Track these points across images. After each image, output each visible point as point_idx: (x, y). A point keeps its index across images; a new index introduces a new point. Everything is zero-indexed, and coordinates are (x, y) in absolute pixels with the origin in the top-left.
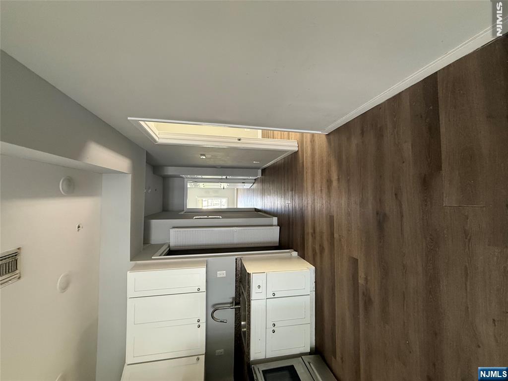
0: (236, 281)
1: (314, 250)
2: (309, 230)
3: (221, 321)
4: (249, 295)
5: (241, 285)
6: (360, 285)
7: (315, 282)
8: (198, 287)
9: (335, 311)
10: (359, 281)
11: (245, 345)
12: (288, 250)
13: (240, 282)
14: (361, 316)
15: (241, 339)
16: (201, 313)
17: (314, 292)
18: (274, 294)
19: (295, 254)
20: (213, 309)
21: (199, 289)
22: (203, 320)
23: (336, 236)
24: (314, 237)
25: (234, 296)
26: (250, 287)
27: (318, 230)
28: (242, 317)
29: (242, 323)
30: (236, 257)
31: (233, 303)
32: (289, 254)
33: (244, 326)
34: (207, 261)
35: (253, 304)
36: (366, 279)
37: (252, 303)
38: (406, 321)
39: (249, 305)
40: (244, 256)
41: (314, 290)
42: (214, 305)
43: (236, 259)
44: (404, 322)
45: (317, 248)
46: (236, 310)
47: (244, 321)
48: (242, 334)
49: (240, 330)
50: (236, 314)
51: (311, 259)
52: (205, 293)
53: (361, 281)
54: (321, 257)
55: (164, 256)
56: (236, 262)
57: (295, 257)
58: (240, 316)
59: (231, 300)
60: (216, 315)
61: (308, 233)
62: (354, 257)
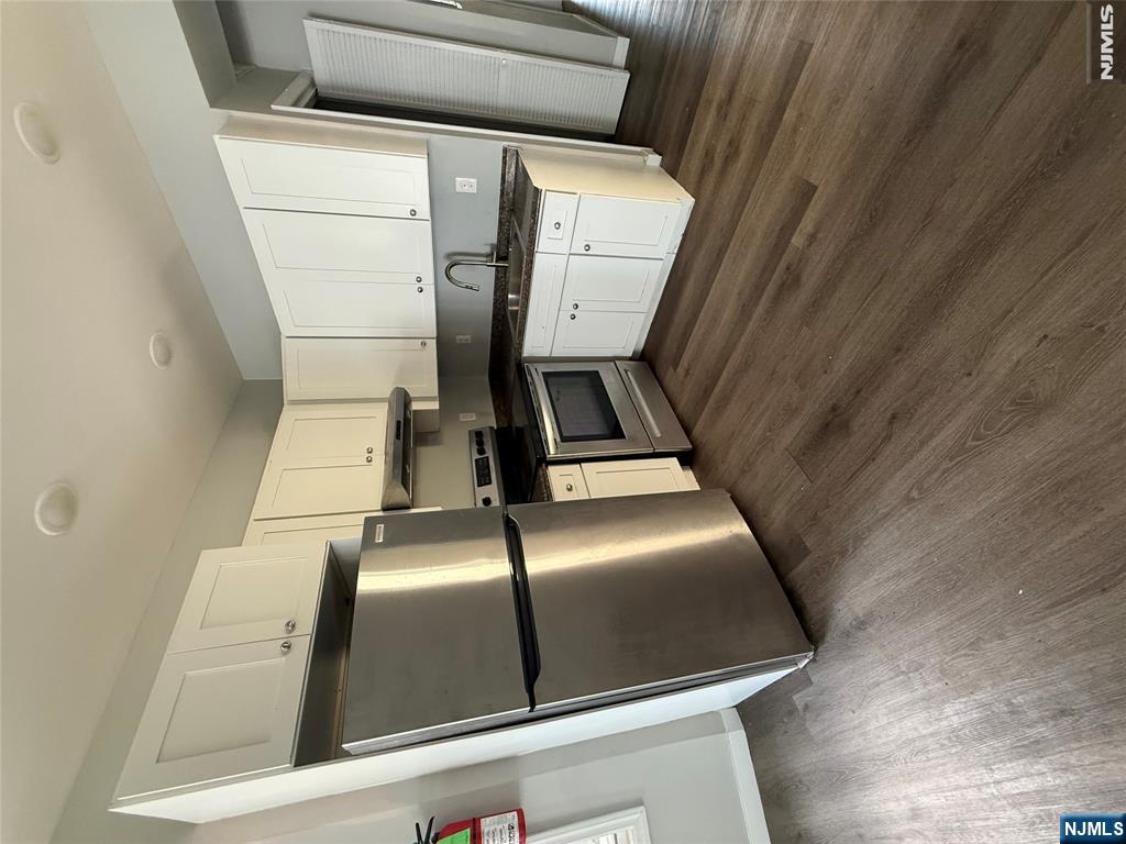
0: (502, 208)
1: (709, 154)
2: (716, 91)
3: (467, 287)
4: (532, 242)
5: (513, 218)
6: (790, 249)
7: (685, 235)
8: (412, 208)
9: (707, 295)
10: (793, 241)
11: (514, 333)
12: (639, 149)
13: (513, 210)
14: (760, 310)
15: (506, 324)
16: (423, 263)
17: (674, 256)
18: (588, 247)
19: (654, 160)
20: (450, 263)
21: (413, 213)
22: (429, 279)
23: (790, 115)
24: (722, 115)
25: (495, 242)
26: (535, 222)
27: (743, 90)
28: (510, 286)
29: (510, 296)
30: (506, 144)
31: (492, 254)
32: (640, 158)
33: (516, 303)
34: (428, 143)
35: (540, 261)
36: (812, 238)
37: (538, 258)
38: (850, 325)
39: (531, 262)
40: (525, 146)
41: (676, 251)
42: (449, 256)
43: (505, 150)
44: (847, 326)
45: (718, 150)
46: (497, 270)
47: (517, 293)
48: (509, 317)
49: (505, 308)
50: (497, 278)
51: (693, 178)
52: (429, 224)
53: (797, 241)
54: (723, 172)
55: (306, 107)
56: (504, 158)
57: (651, 170)
58: (507, 283)
59: (487, 250)
60: (453, 272)
61: (709, 102)
62: (811, 181)
